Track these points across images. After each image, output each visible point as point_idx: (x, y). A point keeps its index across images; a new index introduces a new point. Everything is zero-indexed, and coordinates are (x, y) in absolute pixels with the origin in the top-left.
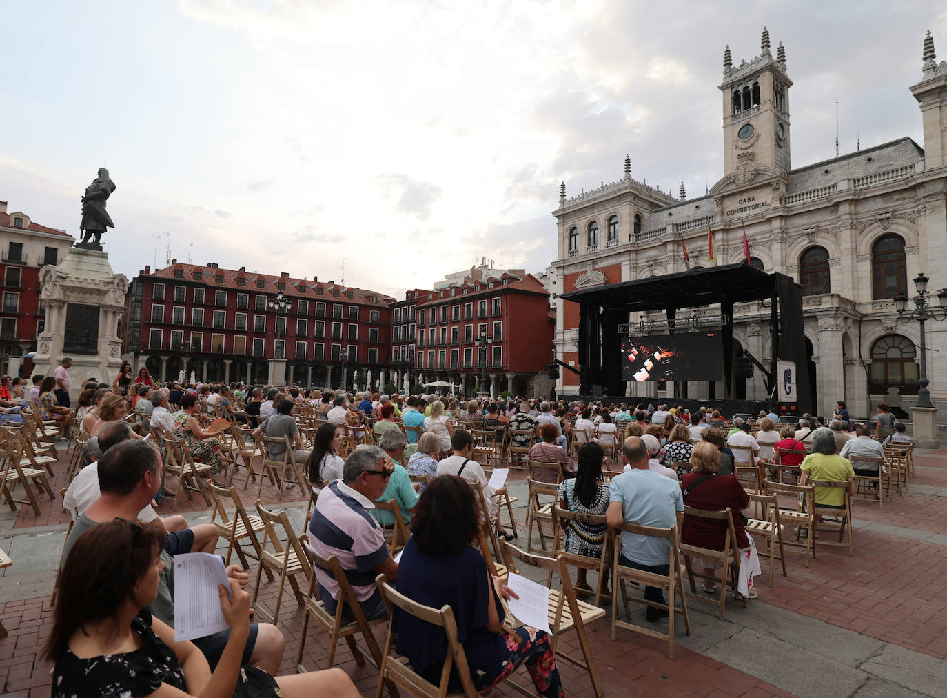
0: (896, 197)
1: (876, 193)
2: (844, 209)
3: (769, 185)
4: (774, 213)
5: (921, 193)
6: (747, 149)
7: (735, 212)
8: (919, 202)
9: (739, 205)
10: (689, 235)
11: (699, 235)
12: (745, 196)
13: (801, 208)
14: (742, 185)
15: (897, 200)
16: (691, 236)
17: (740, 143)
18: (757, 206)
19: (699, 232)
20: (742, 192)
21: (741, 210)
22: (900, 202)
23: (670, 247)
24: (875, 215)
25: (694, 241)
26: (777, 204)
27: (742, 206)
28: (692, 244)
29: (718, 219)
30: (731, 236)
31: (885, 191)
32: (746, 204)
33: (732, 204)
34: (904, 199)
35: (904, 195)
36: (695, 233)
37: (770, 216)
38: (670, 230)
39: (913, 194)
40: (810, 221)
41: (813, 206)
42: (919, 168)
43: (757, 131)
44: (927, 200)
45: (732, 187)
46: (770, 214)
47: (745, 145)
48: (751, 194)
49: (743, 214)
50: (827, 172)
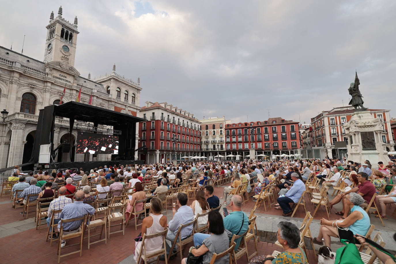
0: (105, 101)
1: (102, 98)
2: (95, 98)
3: (74, 76)
4: (76, 88)
5: (110, 103)
6: (65, 55)
7: (57, 78)
8: (109, 105)
9: (59, 76)
10: (31, 75)
11: (37, 78)
12: (62, 74)
13: (83, 91)
14: (64, 69)
15: (105, 102)
16: (32, 76)
17: (62, 51)
18: (67, 81)
19: (37, 77)
20: (62, 72)
21: (60, 79)
22: (105, 103)
23: (17, 75)
24: (100, 104)
25: (31, 79)
26: (75, 85)
27: (61, 77)
28: (29, 80)
29: (49, 76)
30: (53, 87)
31: (104, 98)
32: (63, 78)
33: (57, 74)
34: (106, 102)
35: (106, 101)
36: (35, 76)
37: (74, 88)
38: (18, 65)
39: (108, 102)
40: (84, 97)
41: (86, 92)
42: (110, 96)
43: (70, 52)
44: (112, 105)
45: (59, 67)
46: (75, 88)
47: (66, 54)
48: (65, 75)
49: (61, 81)
50: (85, 82)
